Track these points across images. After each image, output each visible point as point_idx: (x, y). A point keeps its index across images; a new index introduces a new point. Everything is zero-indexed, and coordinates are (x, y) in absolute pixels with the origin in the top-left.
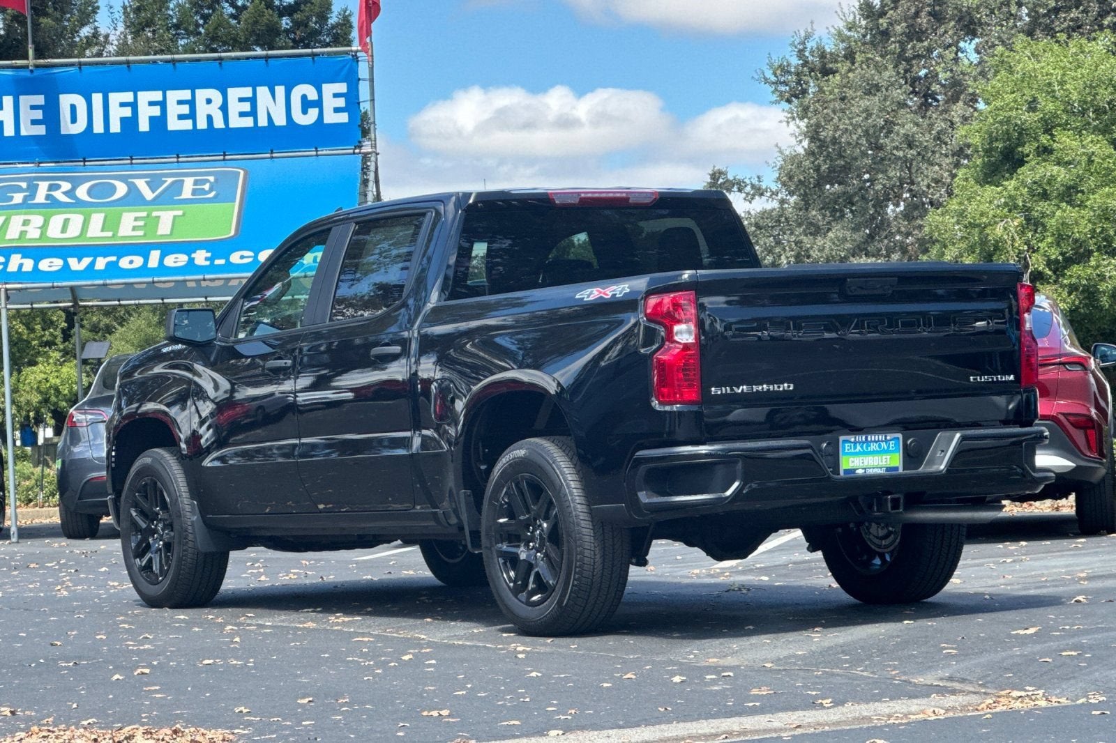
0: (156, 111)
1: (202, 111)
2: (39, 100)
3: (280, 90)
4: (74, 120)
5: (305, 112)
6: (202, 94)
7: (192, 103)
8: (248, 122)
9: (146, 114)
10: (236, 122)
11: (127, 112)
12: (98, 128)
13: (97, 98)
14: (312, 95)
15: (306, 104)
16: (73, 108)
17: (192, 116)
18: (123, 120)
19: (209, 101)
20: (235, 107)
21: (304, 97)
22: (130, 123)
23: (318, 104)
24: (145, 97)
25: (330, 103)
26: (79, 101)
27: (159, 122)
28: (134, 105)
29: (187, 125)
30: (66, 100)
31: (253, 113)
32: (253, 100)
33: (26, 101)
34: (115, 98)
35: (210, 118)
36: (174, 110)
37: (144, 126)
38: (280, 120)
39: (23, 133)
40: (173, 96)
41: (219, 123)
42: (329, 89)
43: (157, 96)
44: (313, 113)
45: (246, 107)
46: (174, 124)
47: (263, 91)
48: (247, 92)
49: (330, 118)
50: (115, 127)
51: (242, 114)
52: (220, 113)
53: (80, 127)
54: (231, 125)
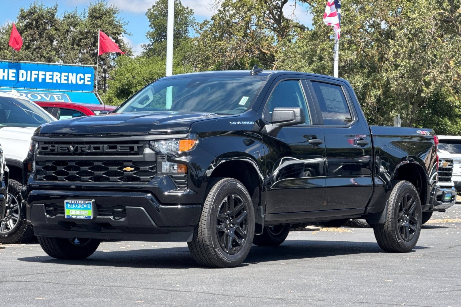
0: (43, 77)
1: (55, 78)
2: (14, 71)
3: (75, 74)
4: (23, 77)
5: (80, 81)
6: (55, 74)
7: (52, 75)
8: (66, 82)
9: (41, 77)
10: (63, 82)
11: (36, 76)
12: (29, 80)
13: (29, 72)
14: (83, 77)
15: (81, 79)
16: (23, 74)
17: (52, 79)
18: (35, 78)
19: (57, 76)
20: (63, 78)
21: (80, 77)
22: (37, 79)
23: (84, 79)
24: (41, 73)
25: (87, 79)
26: (24, 72)
27: (44, 80)
28: (38, 75)
29: (51, 81)
30: (21, 72)
31: (68, 80)
32: (68, 76)
33: (11, 71)
34: (34, 72)
35: (57, 80)
36: (48, 77)
37: (40, 80)
38: (74, 82)
39: (10, 79)
40: (48, 73)
41: (59, 82)
42: (87, 75)
43: (44, 73)
44: (82, 81)
45: (66, 78)
46: (48, 81)
47: (70, 74)
48: (66, 74)
49: (87, 83)
50: (33, 80)
51: (65, 80)
52: (59, 79)
53: (24, 79)
54: (62, 82)
